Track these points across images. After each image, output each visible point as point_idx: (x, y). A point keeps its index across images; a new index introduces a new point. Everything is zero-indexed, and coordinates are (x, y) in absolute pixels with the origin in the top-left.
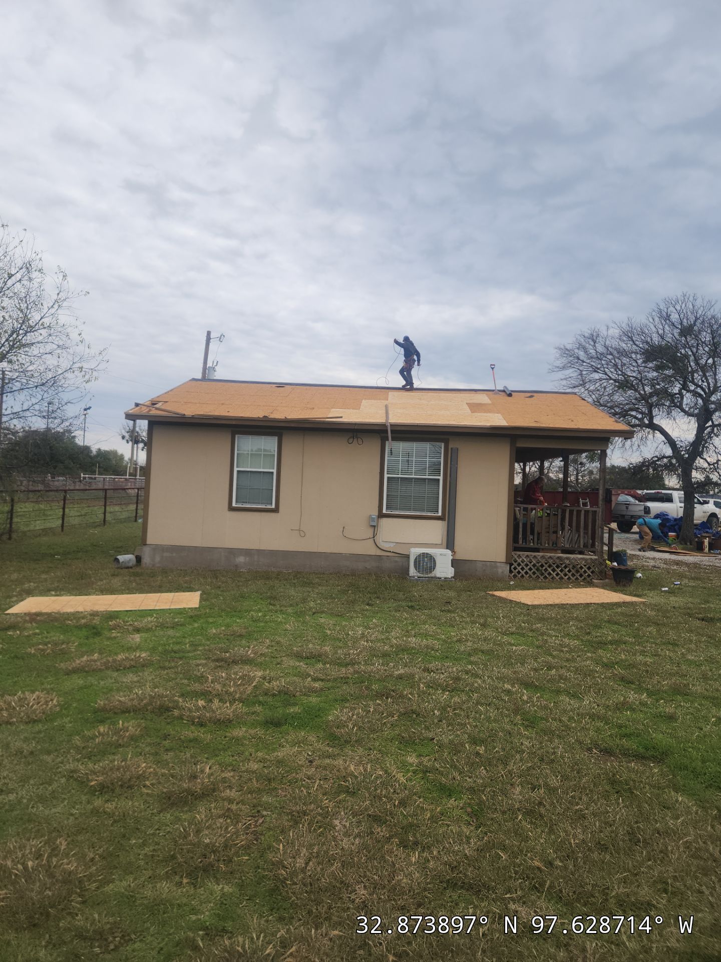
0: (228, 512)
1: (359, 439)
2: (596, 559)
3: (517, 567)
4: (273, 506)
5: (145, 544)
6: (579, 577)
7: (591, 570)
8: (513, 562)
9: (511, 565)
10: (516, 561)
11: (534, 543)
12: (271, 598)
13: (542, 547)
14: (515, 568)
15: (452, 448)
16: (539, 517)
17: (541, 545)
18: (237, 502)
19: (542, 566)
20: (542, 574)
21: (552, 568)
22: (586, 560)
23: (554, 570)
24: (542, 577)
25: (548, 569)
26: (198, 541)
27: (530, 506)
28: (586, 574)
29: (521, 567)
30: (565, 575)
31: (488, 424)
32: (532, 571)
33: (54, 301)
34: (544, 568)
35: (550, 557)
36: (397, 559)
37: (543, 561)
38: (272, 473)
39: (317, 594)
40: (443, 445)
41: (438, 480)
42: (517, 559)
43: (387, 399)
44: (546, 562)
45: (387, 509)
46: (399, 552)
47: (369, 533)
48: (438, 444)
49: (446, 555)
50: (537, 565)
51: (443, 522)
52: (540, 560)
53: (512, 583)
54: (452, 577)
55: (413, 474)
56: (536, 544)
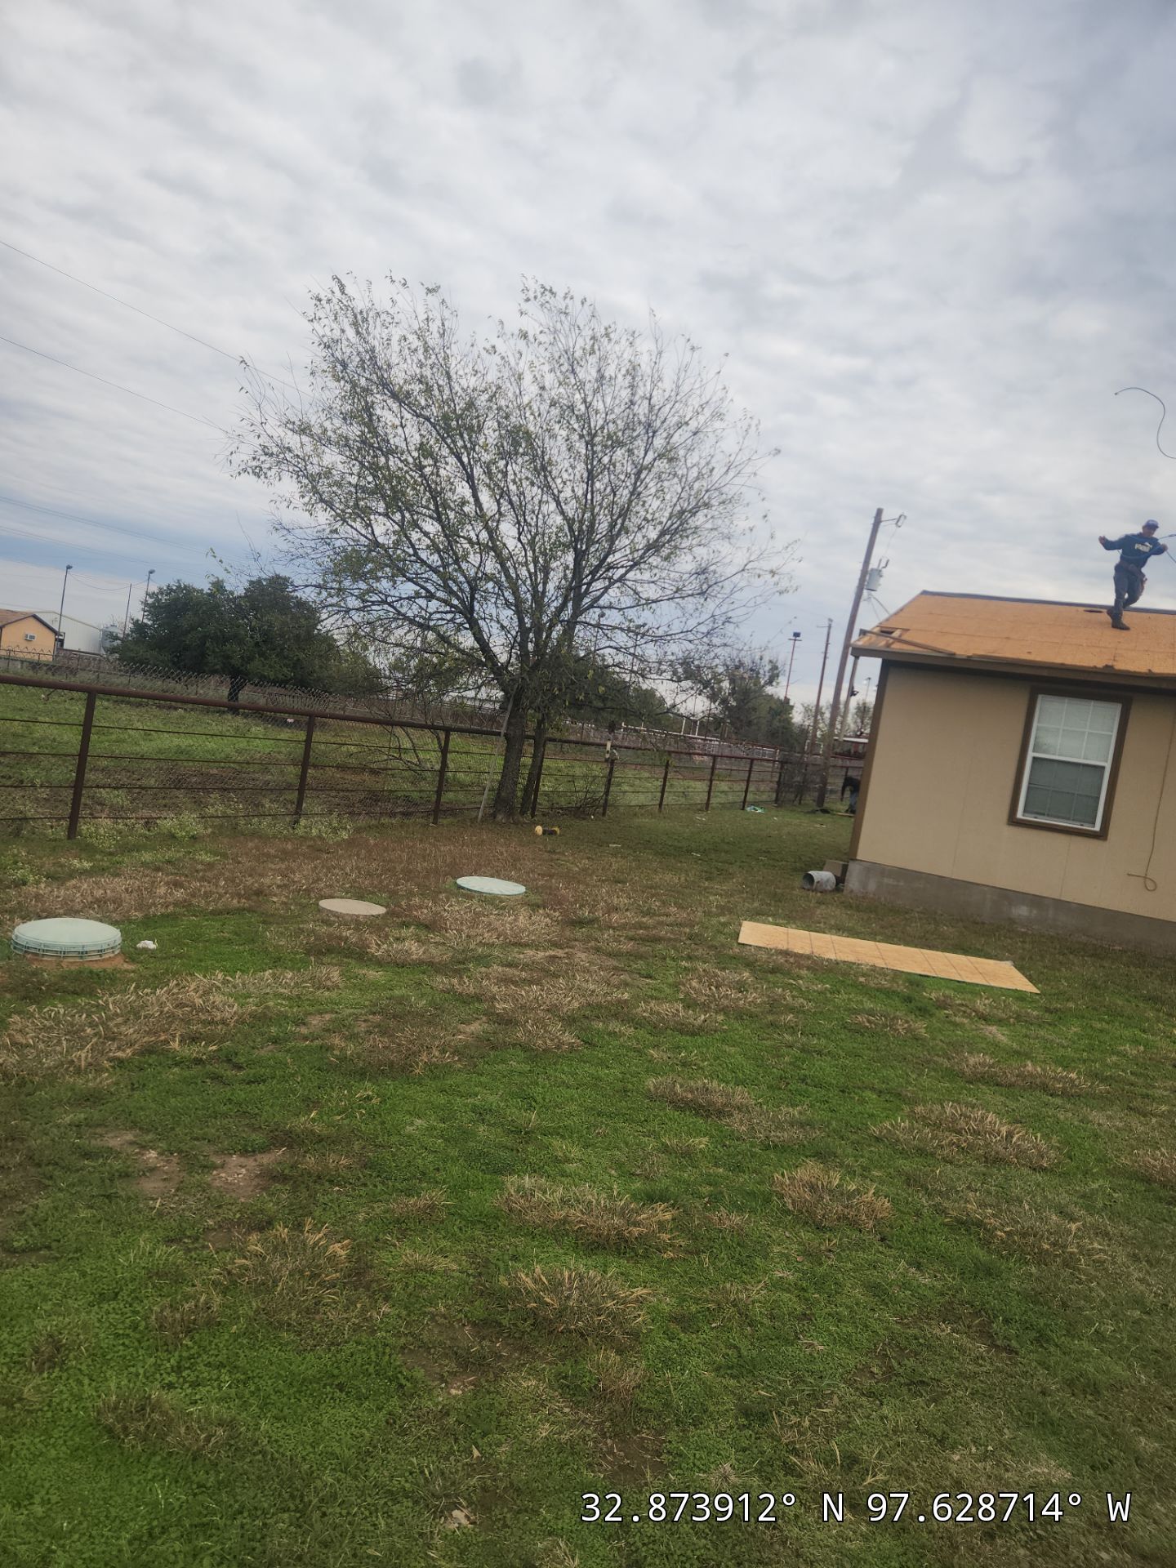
0: (1006, 826)
4: (1097, 828)
5: (854, 859)
18: (1025, 811)
26: (946, 868)
38: (1103, 768)
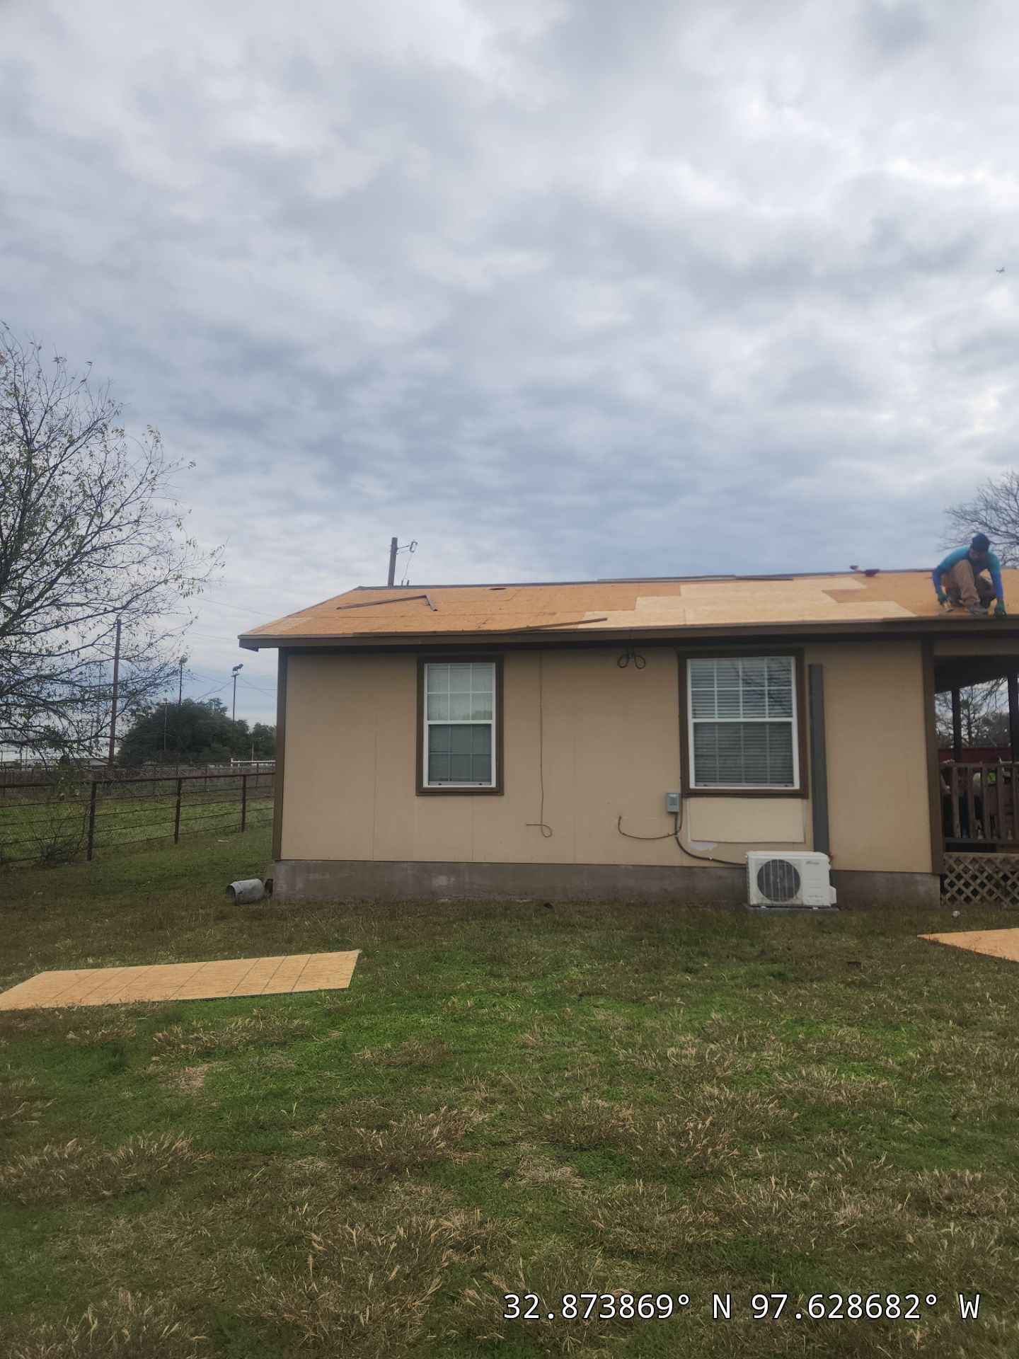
0: (416, 797)
1: (638, 659)
3: (956, 882)
4: (494, 785)
5: (278, 860)
8: (948, 873)
9: (943, 877)
10: (952, 871)
12: (493, 960)
13: (1001, 842)
14: (952, 884)
15: (810, 666)
16: (990, 785)
17: (999, 837)
18: (430, 779)
19: (1005, 878)
20: (1008, 894)
24: (1007, 900)
26: (366, 852)
27: (971, 766)
29: (962, 881)
31: (879, 616)
33: (140, 478)
34: (1010, 882)
36: (721, 873)
37: (1007, 869)
38: (489, 726)
39: (583, 948)
40: (793, 660)
41: (789, 724)
42: (955, 866)
43: (680, 595)
44: (1013, 870)
45: (697, 780)
46: (724, 860)
47: (667, 826)
48: (784, 659)
49: (817, 863)
50: (995, 875)
51: (805, 801)
52: (1000, 866)
53: (956, 913)
54: (833, 905)
55: (742, 715)
56: (988, 836)
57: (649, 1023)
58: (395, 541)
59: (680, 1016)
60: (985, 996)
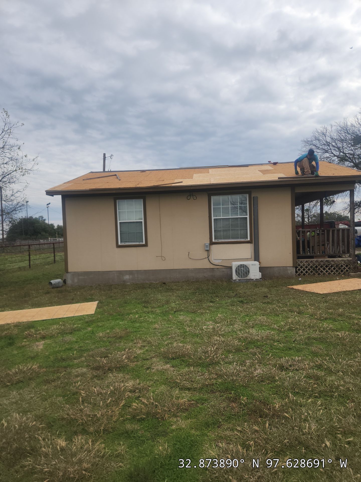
0: (116, 248)
1: (194, 197)
2: (351, 260)
3: (301, 269)
4: (144, 243)
5: (67, 272)
6: (341, 272)
7: (348, 267)
8: (298, 266)
9: (296, 268)
10: (299, 265)
11: (310, 253)
12: (145, 302)
13: (315, 255)
14: (299, 270)
15: (253, 197)
16: (313, 236)
17: (315, 253)
18: (121, 242)
19: (316, 267)
20: (317, 272)
21: (323, 268)
22: (344, 261)
23: (324, 269)
24: (317, 274)
25: (321, 268)
26: (100, 268)
27: (306, 230)
28: (345, 270)
29: (303, 269)
30: (332, 271)
31: (277, 179)
32: (310, 271)
34: (318, 268)
35: (322, 261)
36: (224, 270)
37: (317, 264)
38: (142, 222)
39: (176, 297)
40: (248, 195)
41: (246, 218)
42: (300, 264)
43: (209, 173)
44: (319, 264)
45: (215, 239)
46: (224, 265)
47: (205, 255)
48: (245, 195)
49: (255, 265)
50: (313, 266)
51: (251, 244)
52: (315, 263)
53: (300, 279)
54: (260, 279)
55: (230, 216)
56: (311, 253)
57: (197, 319)
58: (104, 154)
59: (208, 316)
60: (307, 304)
